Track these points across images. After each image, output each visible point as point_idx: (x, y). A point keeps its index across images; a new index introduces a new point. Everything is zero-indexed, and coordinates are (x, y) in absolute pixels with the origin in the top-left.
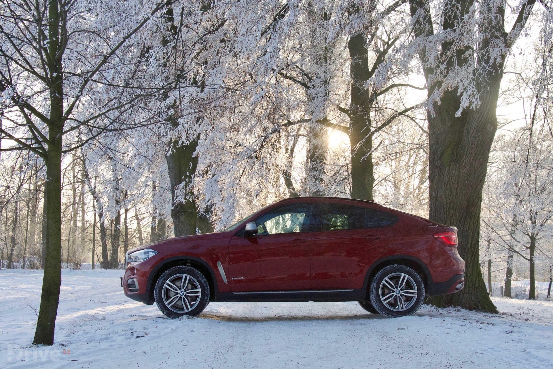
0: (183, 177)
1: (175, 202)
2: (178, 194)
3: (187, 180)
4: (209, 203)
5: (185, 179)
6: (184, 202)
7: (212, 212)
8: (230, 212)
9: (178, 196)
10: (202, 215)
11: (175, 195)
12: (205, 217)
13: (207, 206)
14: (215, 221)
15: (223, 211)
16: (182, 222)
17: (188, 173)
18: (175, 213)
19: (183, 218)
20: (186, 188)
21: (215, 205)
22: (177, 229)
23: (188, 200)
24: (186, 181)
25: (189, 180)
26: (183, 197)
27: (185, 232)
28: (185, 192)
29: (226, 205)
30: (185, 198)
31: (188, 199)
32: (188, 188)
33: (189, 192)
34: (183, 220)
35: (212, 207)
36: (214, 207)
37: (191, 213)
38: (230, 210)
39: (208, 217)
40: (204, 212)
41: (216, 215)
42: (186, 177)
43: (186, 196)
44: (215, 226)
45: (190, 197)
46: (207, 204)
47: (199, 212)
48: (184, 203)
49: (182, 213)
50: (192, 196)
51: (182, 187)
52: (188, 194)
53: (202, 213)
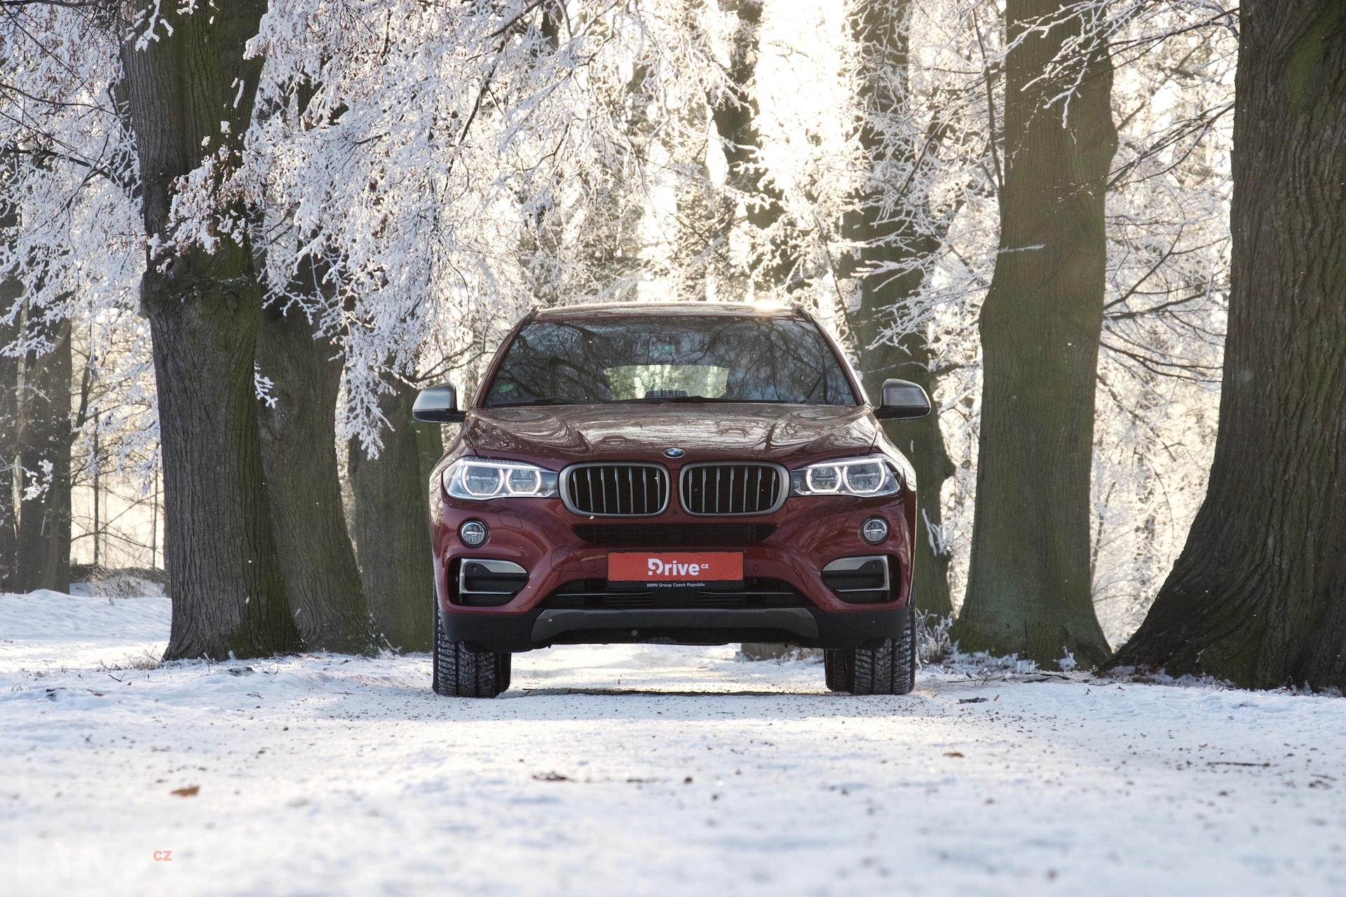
0: (205, 141)
1: (170, 243)
2: (183, 212)
3: (223, 152)
4: (315, 247)
5: (212, 149)
6: (208, 242)
7: (329, 289)
8: (415, 292)
9: (184, 219)
10: (282, 300)
11: (172, 215)
12: (296, 310)
13: (307, 257)
14: (345, 331)
15: (385, 282)
16: (192, 333)
17: (225, 126)
18: (161, 292)
19: (195, 315)
20: (216, 188)
21: (346, 257)
22: (170, 364)
23: (226, 239)
24: (218, 157)
25: (232, 155)
26: (205, 223)
27: (205, 374)
28: (213, 203)
29: (397, 257)
30: (213, 231)
31: (229, 235)
32: (225, 185)
33: (229, 203)
34: (197, 323)
35: (327, 266)
36: (340, 263)
37: (236, 292)
38: (413, 280)
39: (309, 310)
40: (291, 287)
41: (350, 305)
42: (218, 139)
43: (217, 222)
44: (343, 359)
45: (235, 225)
46: (304, 251)
47: (265, 289)
48: (211, 251)
49: (190, 289)
50: (242, 223)
51: (200, 181)
52: (225, 213)
53: (279, 290)
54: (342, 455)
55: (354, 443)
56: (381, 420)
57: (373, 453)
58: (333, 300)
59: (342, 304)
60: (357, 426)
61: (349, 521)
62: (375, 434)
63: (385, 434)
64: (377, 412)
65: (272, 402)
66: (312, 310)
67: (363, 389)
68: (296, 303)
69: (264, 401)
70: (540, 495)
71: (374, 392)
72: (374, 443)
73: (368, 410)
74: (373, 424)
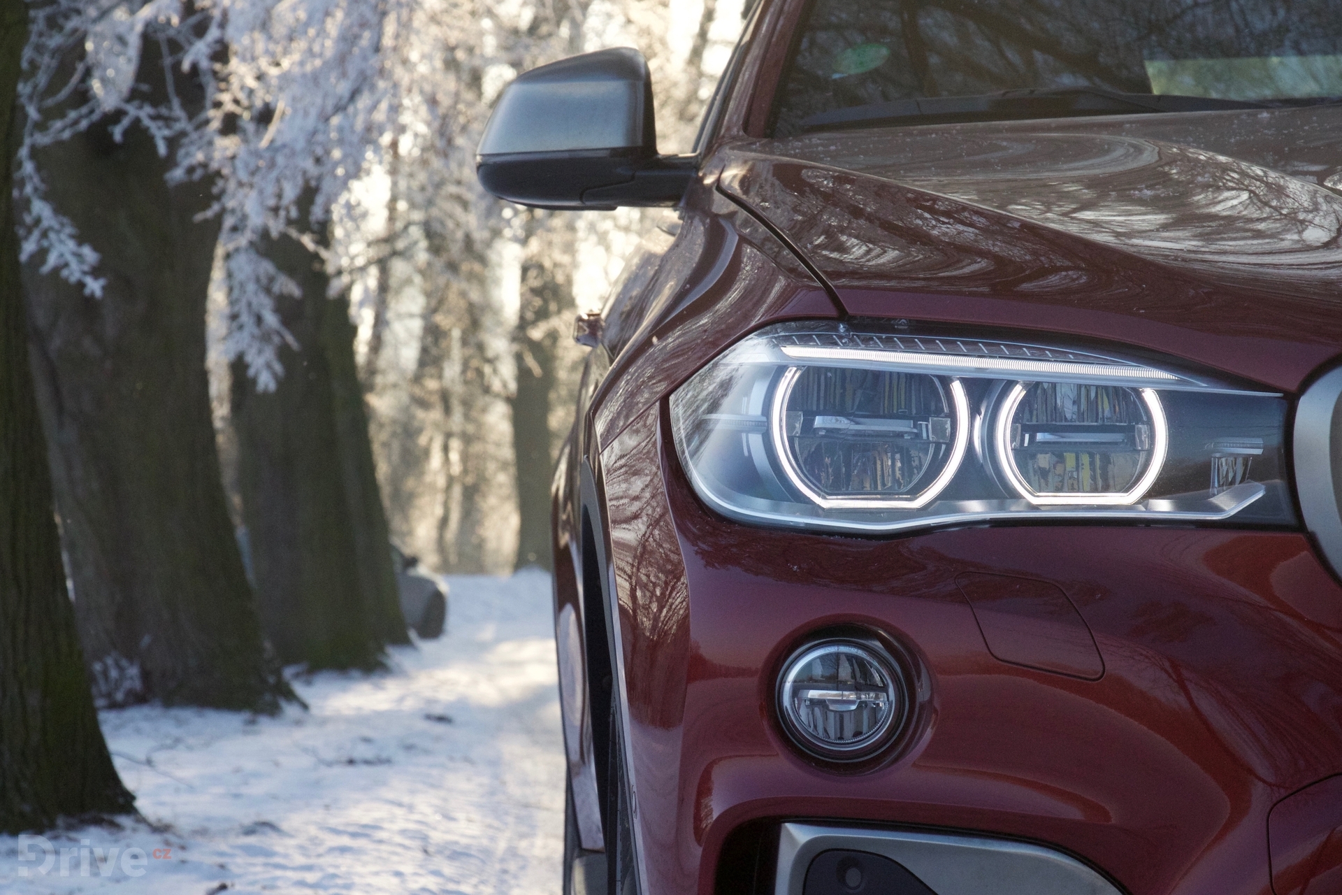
54: (219, 385)
55: (238, 367)
56: (279, 333)
57: (266, 382)
58: (202, 117)
59: (216, 125)
60: (244, 341)
61: (228, 476)
62: (269, 354)
63: (284, 353)
64: (271, 319)
65: (95, 287)
66: (167, 132)
67: (251, 287)
68: (137, 121)
69: (81, 285)
70: (1163, 507)
71: (268, 290)
72: (269, 366)
73: (259, 320)
74: (265, 338)
